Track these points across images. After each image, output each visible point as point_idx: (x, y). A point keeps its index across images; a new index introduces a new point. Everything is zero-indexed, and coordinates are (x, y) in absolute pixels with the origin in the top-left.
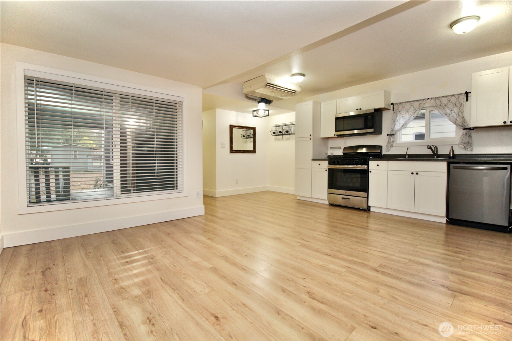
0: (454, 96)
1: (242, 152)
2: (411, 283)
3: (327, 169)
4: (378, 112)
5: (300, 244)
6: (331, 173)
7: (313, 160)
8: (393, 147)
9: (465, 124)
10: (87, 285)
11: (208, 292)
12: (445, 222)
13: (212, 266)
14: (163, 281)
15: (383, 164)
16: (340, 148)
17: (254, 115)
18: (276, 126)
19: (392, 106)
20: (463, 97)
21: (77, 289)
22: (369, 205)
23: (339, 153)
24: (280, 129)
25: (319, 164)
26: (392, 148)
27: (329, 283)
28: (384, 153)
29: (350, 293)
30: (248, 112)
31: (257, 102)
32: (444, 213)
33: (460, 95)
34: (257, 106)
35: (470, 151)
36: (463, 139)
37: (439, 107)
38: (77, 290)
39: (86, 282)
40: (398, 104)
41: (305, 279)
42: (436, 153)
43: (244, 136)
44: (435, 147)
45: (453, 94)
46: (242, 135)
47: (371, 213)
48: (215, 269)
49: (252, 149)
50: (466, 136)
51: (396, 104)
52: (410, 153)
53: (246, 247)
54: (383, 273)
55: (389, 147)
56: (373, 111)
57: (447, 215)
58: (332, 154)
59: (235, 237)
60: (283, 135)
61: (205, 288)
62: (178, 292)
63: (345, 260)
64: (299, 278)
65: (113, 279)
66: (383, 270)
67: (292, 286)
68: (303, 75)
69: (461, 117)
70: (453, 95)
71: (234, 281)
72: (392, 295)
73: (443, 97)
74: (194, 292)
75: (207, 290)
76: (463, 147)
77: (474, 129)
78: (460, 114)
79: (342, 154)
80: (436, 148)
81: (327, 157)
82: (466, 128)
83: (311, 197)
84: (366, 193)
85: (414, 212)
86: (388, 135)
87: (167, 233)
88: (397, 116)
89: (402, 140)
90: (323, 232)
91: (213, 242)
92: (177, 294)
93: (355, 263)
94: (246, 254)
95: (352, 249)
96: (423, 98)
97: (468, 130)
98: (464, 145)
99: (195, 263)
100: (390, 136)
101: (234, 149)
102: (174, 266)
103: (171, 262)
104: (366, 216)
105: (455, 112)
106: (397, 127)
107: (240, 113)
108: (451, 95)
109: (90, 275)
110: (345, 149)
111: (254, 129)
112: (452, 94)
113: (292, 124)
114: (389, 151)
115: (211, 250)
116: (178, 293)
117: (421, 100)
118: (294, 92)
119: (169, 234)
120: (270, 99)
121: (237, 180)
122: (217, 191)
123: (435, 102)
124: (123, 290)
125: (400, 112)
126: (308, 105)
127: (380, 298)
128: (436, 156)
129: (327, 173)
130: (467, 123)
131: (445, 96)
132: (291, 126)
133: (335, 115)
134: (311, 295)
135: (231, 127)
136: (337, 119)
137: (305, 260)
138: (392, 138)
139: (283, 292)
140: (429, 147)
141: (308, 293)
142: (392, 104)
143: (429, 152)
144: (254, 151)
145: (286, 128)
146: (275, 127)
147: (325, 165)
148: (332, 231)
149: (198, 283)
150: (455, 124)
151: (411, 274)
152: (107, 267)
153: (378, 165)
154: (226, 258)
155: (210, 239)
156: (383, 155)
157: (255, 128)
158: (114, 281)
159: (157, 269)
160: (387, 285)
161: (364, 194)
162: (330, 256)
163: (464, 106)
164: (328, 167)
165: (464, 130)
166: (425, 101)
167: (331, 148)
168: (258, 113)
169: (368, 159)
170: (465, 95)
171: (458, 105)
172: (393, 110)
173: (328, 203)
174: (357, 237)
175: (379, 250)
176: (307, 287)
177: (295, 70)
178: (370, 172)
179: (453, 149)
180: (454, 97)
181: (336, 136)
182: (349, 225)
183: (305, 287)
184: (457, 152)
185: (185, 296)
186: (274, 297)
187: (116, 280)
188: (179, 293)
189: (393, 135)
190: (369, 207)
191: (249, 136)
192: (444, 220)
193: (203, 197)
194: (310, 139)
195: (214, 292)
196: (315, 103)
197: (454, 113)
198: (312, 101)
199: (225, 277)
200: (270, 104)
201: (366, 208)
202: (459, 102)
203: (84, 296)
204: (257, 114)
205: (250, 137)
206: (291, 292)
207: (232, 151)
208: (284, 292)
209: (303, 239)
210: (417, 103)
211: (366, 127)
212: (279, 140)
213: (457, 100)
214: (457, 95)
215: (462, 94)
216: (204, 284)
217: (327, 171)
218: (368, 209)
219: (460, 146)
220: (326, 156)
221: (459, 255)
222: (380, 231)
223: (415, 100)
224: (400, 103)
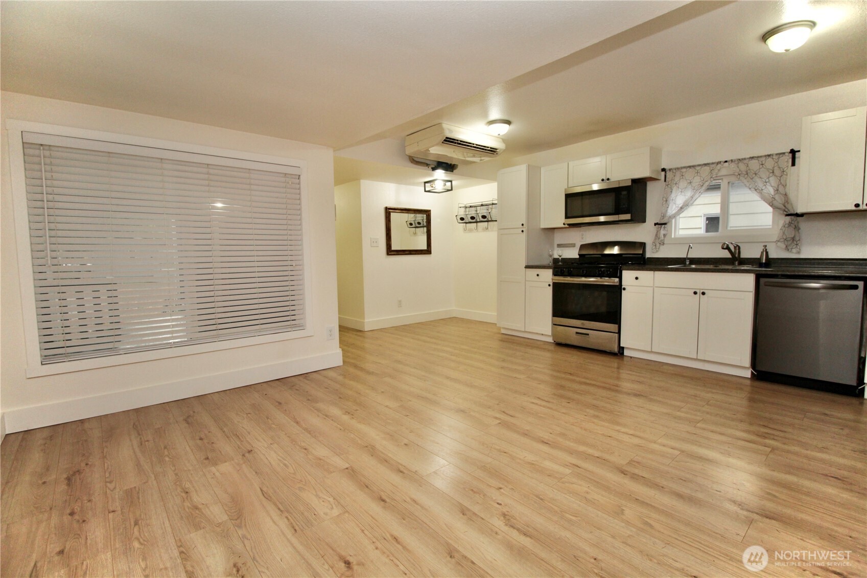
0: (771, 157)
1: (407, 253)
2: (680, 496)
3: (551, 284)
4: (639, 184)
5: (499, 422)
6: (558, 290)
7: (527, 267)
8: (665, 245)
9: (789, 206)
10: (139, 503)
11: (338, 516)
12: (750, 377)
13: (347, 465)
14: (265, 495)
15: (646, 276)
16: (573, 245)
17: (427, 190)
18: (466, 207)
19: (663, 173)
20: (786, 160)
21: (121, 510)
22: (621, 345)
23: (573, 254)
24: (472, 212)
25: (538, 275)
26: (662, 247)
27: (541, 497)
28: (649, 255)
29: (574, 516)
30: (418, 184)
31: (430, 168)
32: (747, 362)
33: (781, 156)
34: (431, 175)
35: (796, 253)
36: (784, 233)
37: (744, 177)
38: (122, 513)
39: (138, 498)
40: (674, 171)
41: (500, 488)
42: (737, 256)
43: (411, 224)
44: (735, 245)
45: (769, 154)
46: (408, 223)
47: (625, 358)
48: (353, 470)
49: (425, 248)
50: (790, 227)
51: (670, 170)
52: (693, 254)
53: (407, 429)
54: (634, 477)
55: (658, 245)
56: (629, 184)
57: (754, 365)
58: (560, 256)
59: (390, 408)
60: (477, 222)
61: (332, 508)
62: (287, 515)
63: (571, 452)
64: (491, 486)
65: (182, 492)
66: (636, 471)
67: (478, 503)
68: (508, 122)
69: (781, 194)
70: (769, 156)
71: (382, 493)
72: (646, 519)
73: (752, 158)
74: (314, 516)
75: (336, 512)
76: (785, 246)
77: (805, 216)
78: (781, 189)
79: (578, 257)
80: (737, 248)
81: (552, 262)
82: (789, 213)
83: (524, 330)
84: (617, 326)
85: (697, 360)
86: (655, 224)
87: (277, 402)
88: (672, 192)
89: (680, 233)
90: (538, 398)
91: (353, 418)
92: (286, 520)
93: (587, 457)
94: (406, 441)
95: (585, 430)
96: (717, 161)
97: (793, 217)
98: (786, 243)
99: (320, 459)
100: (660, 226)
101: (393, 248)
102: (285, 465)
103: (279, 457)
104: (616, 365)
105: (773, 185)
106: (672, 210)
107: (403, 188)
108: (765, 156)
109: (144, 483)
110: (583, 247)
111: (427, 213)
112: (766, 154)
113: (493, 204)
114: (657, 251)
115: (349, 434)
116: (287, 517)
117: (713, 163)
118: (493, 151)
119: (280, 403)
120: (453, 163)
121: (400, 301)
122: (366, 320)
123: (738, 167)
124: (197, 512)
125: (676, 184)
126: (518, 174)
127: (623, 524)
128: (737, 262)
129: (550, 291)
130: (792, 204)
131: (755, 157)
132: (491, 206)
133: (565, 189)
134: (508, 520)
135: (388, 211)
136: (569, 197)
137: (505, 453)
138: (662, 229)
139: (461, 515)
140: (725, 247)
141: (504, 515)
142: (664, 170)
143: (726, 254)
144: (428, 251)
145: (482, 211)
146: (463, 209)
147: (547, 276)
148: (555, 394)
149: (323, 498)
150: (771, 206)
151: (681, 479)
152: (173, 468)
153: (637, 278)
154: (371, 450)
155: (349, 413)
156: (648, 258)
157: (430, 211)
158: (184, 495)
159: (256, 472)
160: (638, 500)
161: (613, 327)
162: (547, 443)
163: (787, 175)
164: (553, 279)
165: (787, 217)
166: (719, 165)
167: (559, 246)
168: (433, 185)
169: (621, 267)
170: (791, 155)
171: (777, 172)
172: (665, 181)
173: (553, 342)
174: (595, 407)
175: (631, 432)
176: (502, 503)
177: (495, 114)
178: (624, 289)
179: (766, 250)
180: (770, 159)
181: (566, 226)
182: (586, 384)
183: (501, 504)
184: (773, 255)
185: (298, 523)
186: (445, 524)
187: (187, 492)
188: (290, 518)
189: (665, 224)
190: (621, 349)
191: (419, 223)
192: (748, 374)
193: (340, 331)
194: (523, 231)
195: (347, 515)
196: (530, 168)
197: (771, 187)
198: (525, 165)
199: (367, 487)
200: (453, 172)
201: (616, 350)
202: (779, 168)
203: (133, 523)
204: (432, 187)
205: (421, 225)
206: (476, 514)
207: (390, 251)
208: (463, 514)
209: (504, 412)
210: (707, 168)
211: (617, 212)
212: (471, 230)
213: (776, 164)
214: (777, 154)
215: (784, 153)
216: (331, 499)
217: (551, 287)
218: (619, 351)
219: (779, 244)
220: (551, 259)
221: (767, 441)
222: (636, 395)
223: (703, 163)
224: (678, 169)
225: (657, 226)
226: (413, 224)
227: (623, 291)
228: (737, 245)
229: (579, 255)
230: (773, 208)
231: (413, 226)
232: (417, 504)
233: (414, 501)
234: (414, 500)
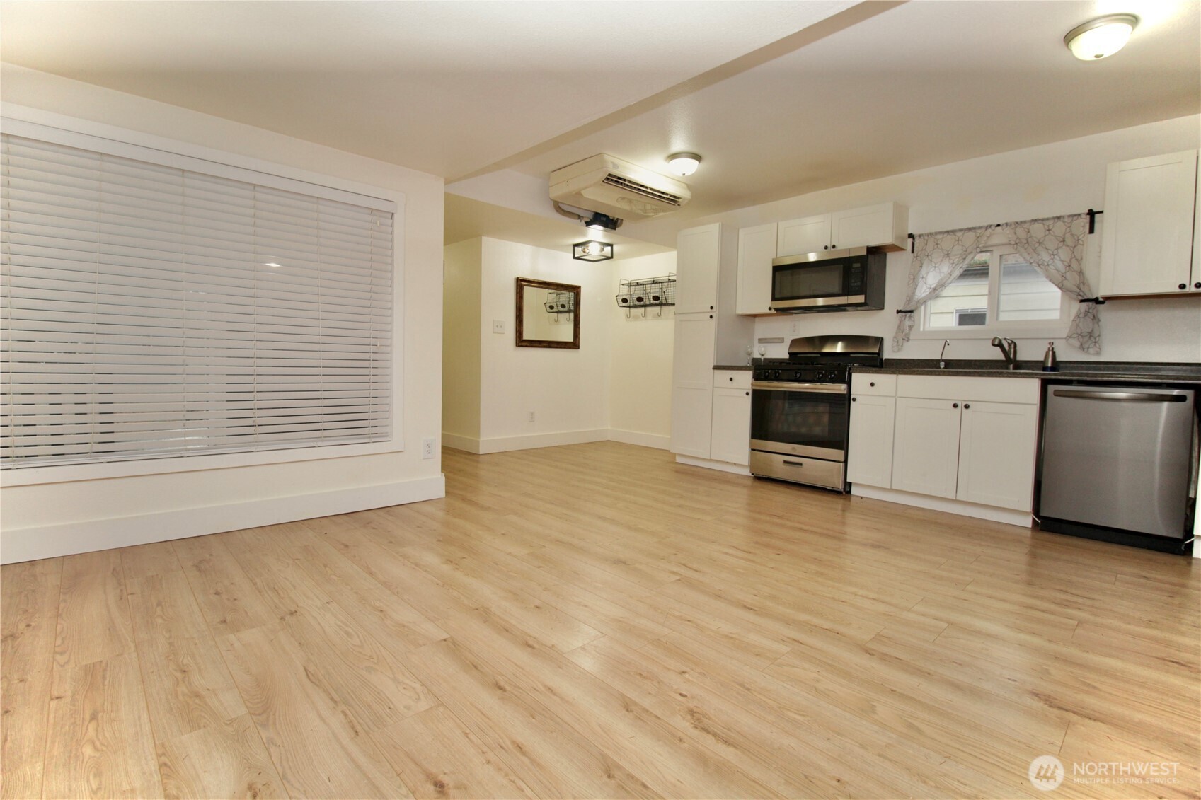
0: (1062, 219)
1: (545, 345)
2: (956, 687)
3: (750, 392)
4: (877, 253)
5: (678, 578)
6: (760, 401)
7: (716, 368)
8: (910, 342)
9: (1085, 289)
10: (104, 685)
11: (427, 711)
12: (1030, 525)
13: (446, 636)
14: (311, 676)
15: (884, 380)
16: (781, 340)
17: (576, 256)
18: (630, 285)
19: (910, 240)
20: (1082, 224)
21: (73, 695)
22: (848, 480)
23: (780, 352)
24: (639, 292)
25: (731, 379)
26: (906, 344)
27: (747, 685)
28: (888, 354)
29: (800, 715)
30: (561, 248)
31: (583, 222)
32: (1028, 505)
33: (1075, 218)
34: (584, 234)
35: (1094, 354)
36: (1078, 326)
37: (1023, 247)
38: (73, 700)
39: (104, 678)
40: (926, 238)
41: (684, 672)
42: (1012, 356)
43: (551, 307)
44: (1010, 342)
45: (1059, 215)
46: (548, 305)
47: (852, 498)
48: (454, 643)
49: (571, 339)
50: (1087, 318)
51: (920, 236)
52: (951, 355)
53: (539, 585)
54: (884, 658)
55: (901, 341)
56: (864, 253)
57: (1036, 509)
58: (762, 355)
59: (515, 556)
60: (645, 306)
61: (419, 699)
62: (344, 707)
63: (788, 622)
64: (668, 669)
65: (176, 670)
66: (886, 650)
67: (650, 694)
68: (698, 157)
69: (1074, 271)
70: (1058, 218)
71: (499, 677)
72: (909, 720)
73: (1035, 221)
74: (388, 710)
75: (423, 705)
76: (1079, 344)
77: (1107, 302)
78: (1075, 265)
79: (787, 356)
80: (1012, 346)
81: (750, 362)
82: (1086, 298)
83: (708, 458)
84: (842, 452)
85: (956, 501)
86: (898, 312)
87: (343, 544)
88: (921, 267)
89: (931, 325)
90: (734, 547)
91: (457, 569)
92: (341, 716)
93: (812, 629)
94: (538, 603)
95: (806, 591)
96: (986, 224)
97: (1090, 304)
98: (1081, 340)
99: (404, 626)
100: (904, 314)
101: (526, 337)
102: (347, 633)
103: (338, 623)
104: (840, 507)
105: (1062, 258)
106: (922, 292)
107: (542, 251)
108: (1054, 218)
109: (118, 656)
110: (795, 342)
111: (576, 290)
112: (1055, 216)
113: (669, 281)
114: (899, 350)
115: (451, 591)
116: (343, 712)
117: (980, 228)
118: (674, 200)
119: (346, 546)
120: (616, 217)
121: (532, 414)
122: (481, 439)
123: (1015, 233)
124: (197, 701)
125: (928, 256)
126: (707, 234)
127: (876, 728)
128: (1011, 366)
129: (749, 400)
130: (1089, 286)
131: (1040, 220)
132: (666, 284)
133: (773, 259)
134: (698, 719)
135: (520, 284)
136: (777, 269)
137: (689, 621)
138: (907, 319)
139: (624, 712)
140: (996, 343)
141: (692, 712)
142: (911, 236)
143: (997, 355)
144: (574, 345)
145: (654, 290)
146: (626, 288)
147: (745, 380)
148: (756, 543)
149: (404, 683)
150: (1060, 288)
151: (954, 662)
152: (167, 635)
153: (872, 385)
154: (484, 614)
155: (451, 562)
156: (886, 359)
157: (579, 287)
158: (179, 675)
159: (300, 644)
160: (895, 691)
161: (837, 454)
162: (751, 609)
163: (1083, 245)
164: (752, 385)
165: (1083, 303)
166: (989, 230)
167: (761, 341)
168: (586, 250)
169: (850, 369)
170: (1088, 217)
171: (1069, 241)
172: (913, 252)
173: (750, 475)
174: (817, 561)
175: (872, 595)
176: (688, 695)
177: (679, 144)
178: (854, 400)
179: (1053, 349)
180: (1059, 223)
181: (773, 311)
182: (800, 530)
183: (685, 696)
184: (1061, 357)
185: (361, 721)
186: (599, 725)
187: (185, 671)
188: (348, 712)
189: (911, 311)
190: (848, 485)
191: (563, 306)
192: (1028, 522)
193: (442, 453)
194: (711, 317)
195: (441, 709)
196: (723, 229)
197: (1060, 262)
198: (717, 224)
199: (476, 668)
200: (615, 229)
201: (840, 486)
202: (1072, 235)
203: (88, 717)
204: (584, 252)
205: (566, 309)
206: (647, 711)
207: (521, 342)
208: (627, 710)
209: (684, 565)
210: (971, 234)
211: (846, 292)
212: (636, 318)
213: (1068, 230)
214: (1069, 216)
215: (1079, 215)
216: (418, 686)
217: (750, 396)
218: (844, 489)
219: (1071, 341)
220: (749, 359)
221: (1069, 611)
222: (874, 546)
223: (965, 227)
224: (931, 234)
225: (900, 314)
226: (555, 306)
227: (852, 401)
228: (1013, 342)
229: (789, 353)
230: (1062, 291)
231: (554, 310)
232: (555, 694)
233: (550, 690)
234: (549, 688)
